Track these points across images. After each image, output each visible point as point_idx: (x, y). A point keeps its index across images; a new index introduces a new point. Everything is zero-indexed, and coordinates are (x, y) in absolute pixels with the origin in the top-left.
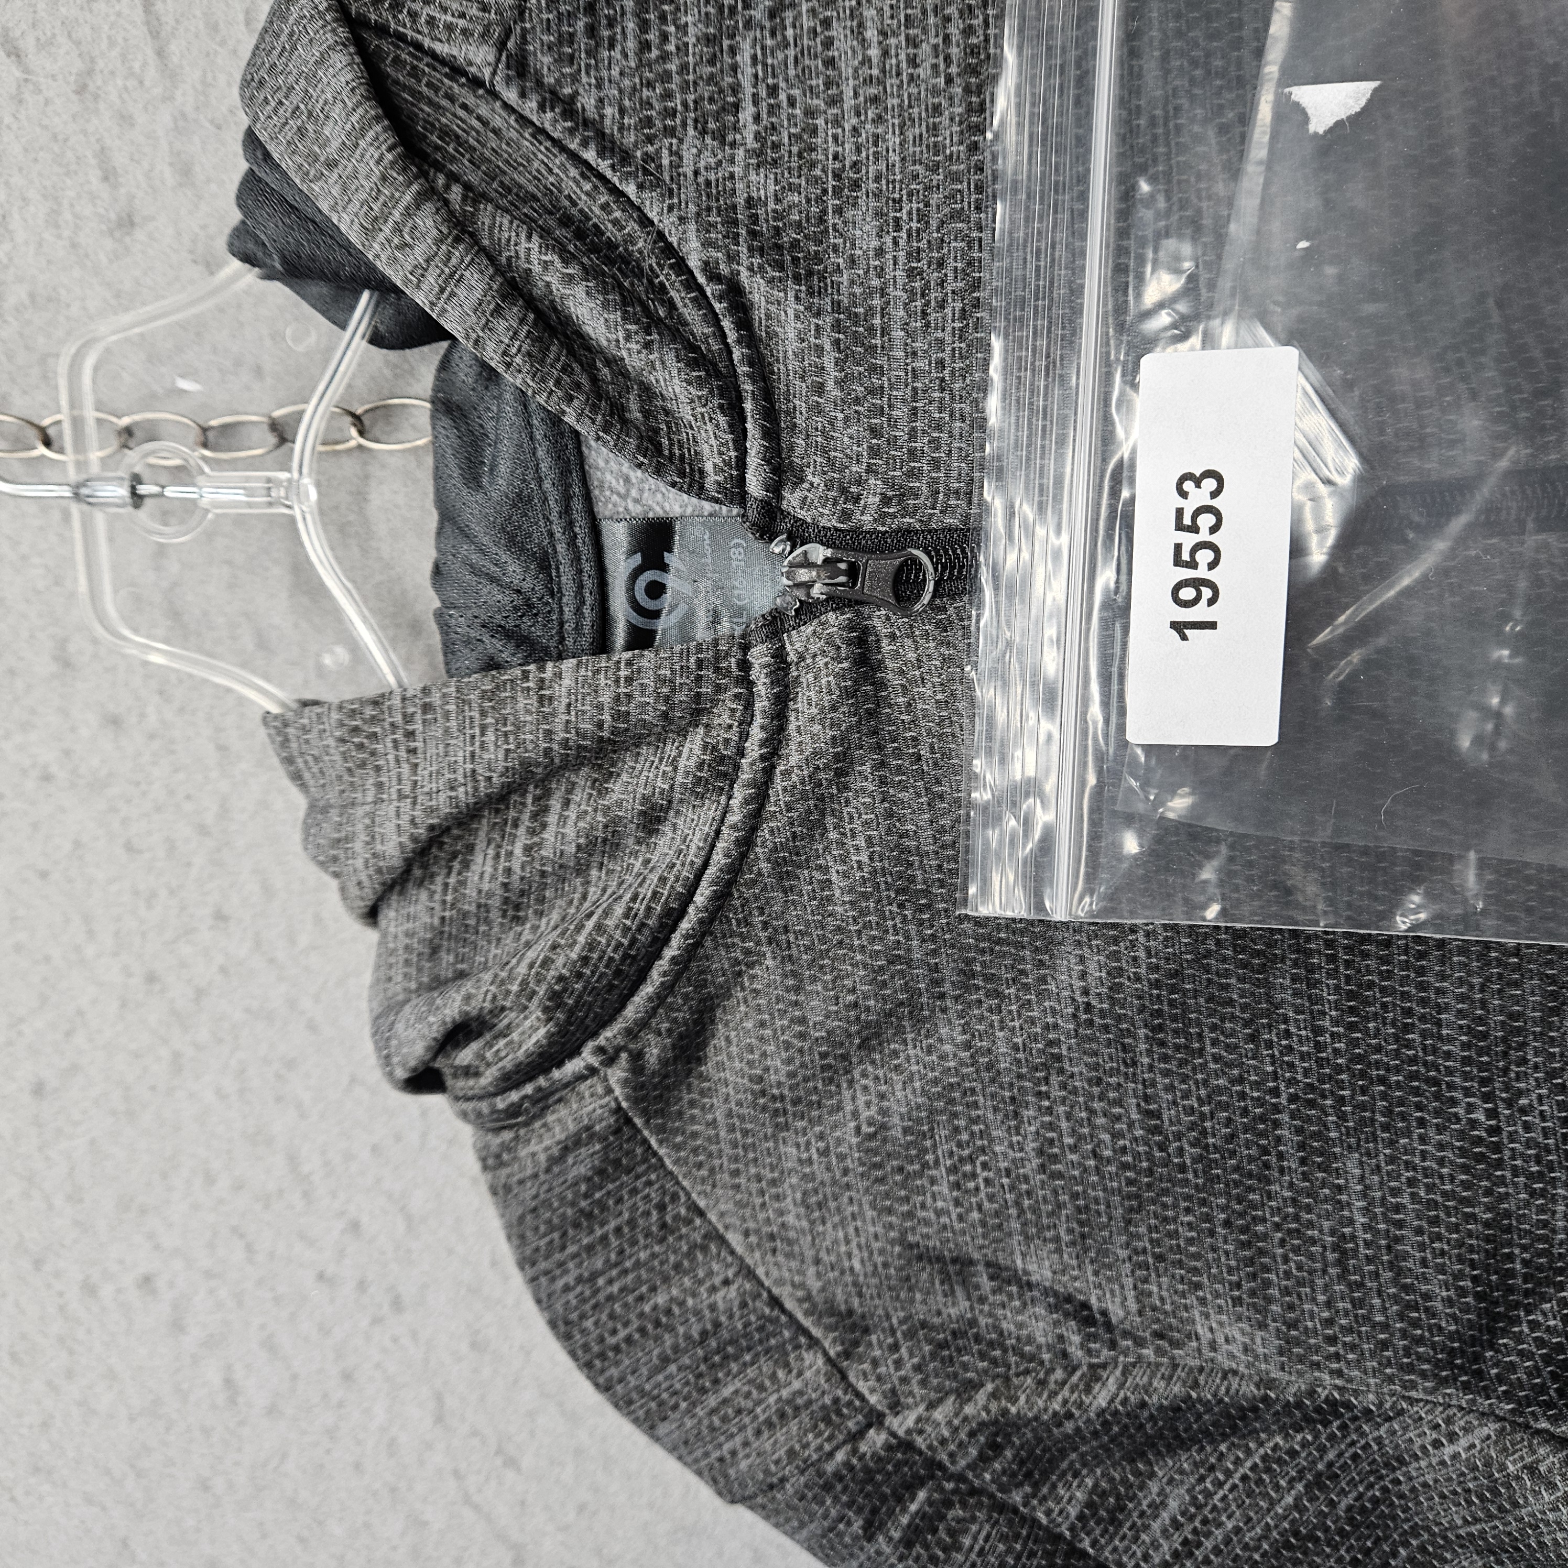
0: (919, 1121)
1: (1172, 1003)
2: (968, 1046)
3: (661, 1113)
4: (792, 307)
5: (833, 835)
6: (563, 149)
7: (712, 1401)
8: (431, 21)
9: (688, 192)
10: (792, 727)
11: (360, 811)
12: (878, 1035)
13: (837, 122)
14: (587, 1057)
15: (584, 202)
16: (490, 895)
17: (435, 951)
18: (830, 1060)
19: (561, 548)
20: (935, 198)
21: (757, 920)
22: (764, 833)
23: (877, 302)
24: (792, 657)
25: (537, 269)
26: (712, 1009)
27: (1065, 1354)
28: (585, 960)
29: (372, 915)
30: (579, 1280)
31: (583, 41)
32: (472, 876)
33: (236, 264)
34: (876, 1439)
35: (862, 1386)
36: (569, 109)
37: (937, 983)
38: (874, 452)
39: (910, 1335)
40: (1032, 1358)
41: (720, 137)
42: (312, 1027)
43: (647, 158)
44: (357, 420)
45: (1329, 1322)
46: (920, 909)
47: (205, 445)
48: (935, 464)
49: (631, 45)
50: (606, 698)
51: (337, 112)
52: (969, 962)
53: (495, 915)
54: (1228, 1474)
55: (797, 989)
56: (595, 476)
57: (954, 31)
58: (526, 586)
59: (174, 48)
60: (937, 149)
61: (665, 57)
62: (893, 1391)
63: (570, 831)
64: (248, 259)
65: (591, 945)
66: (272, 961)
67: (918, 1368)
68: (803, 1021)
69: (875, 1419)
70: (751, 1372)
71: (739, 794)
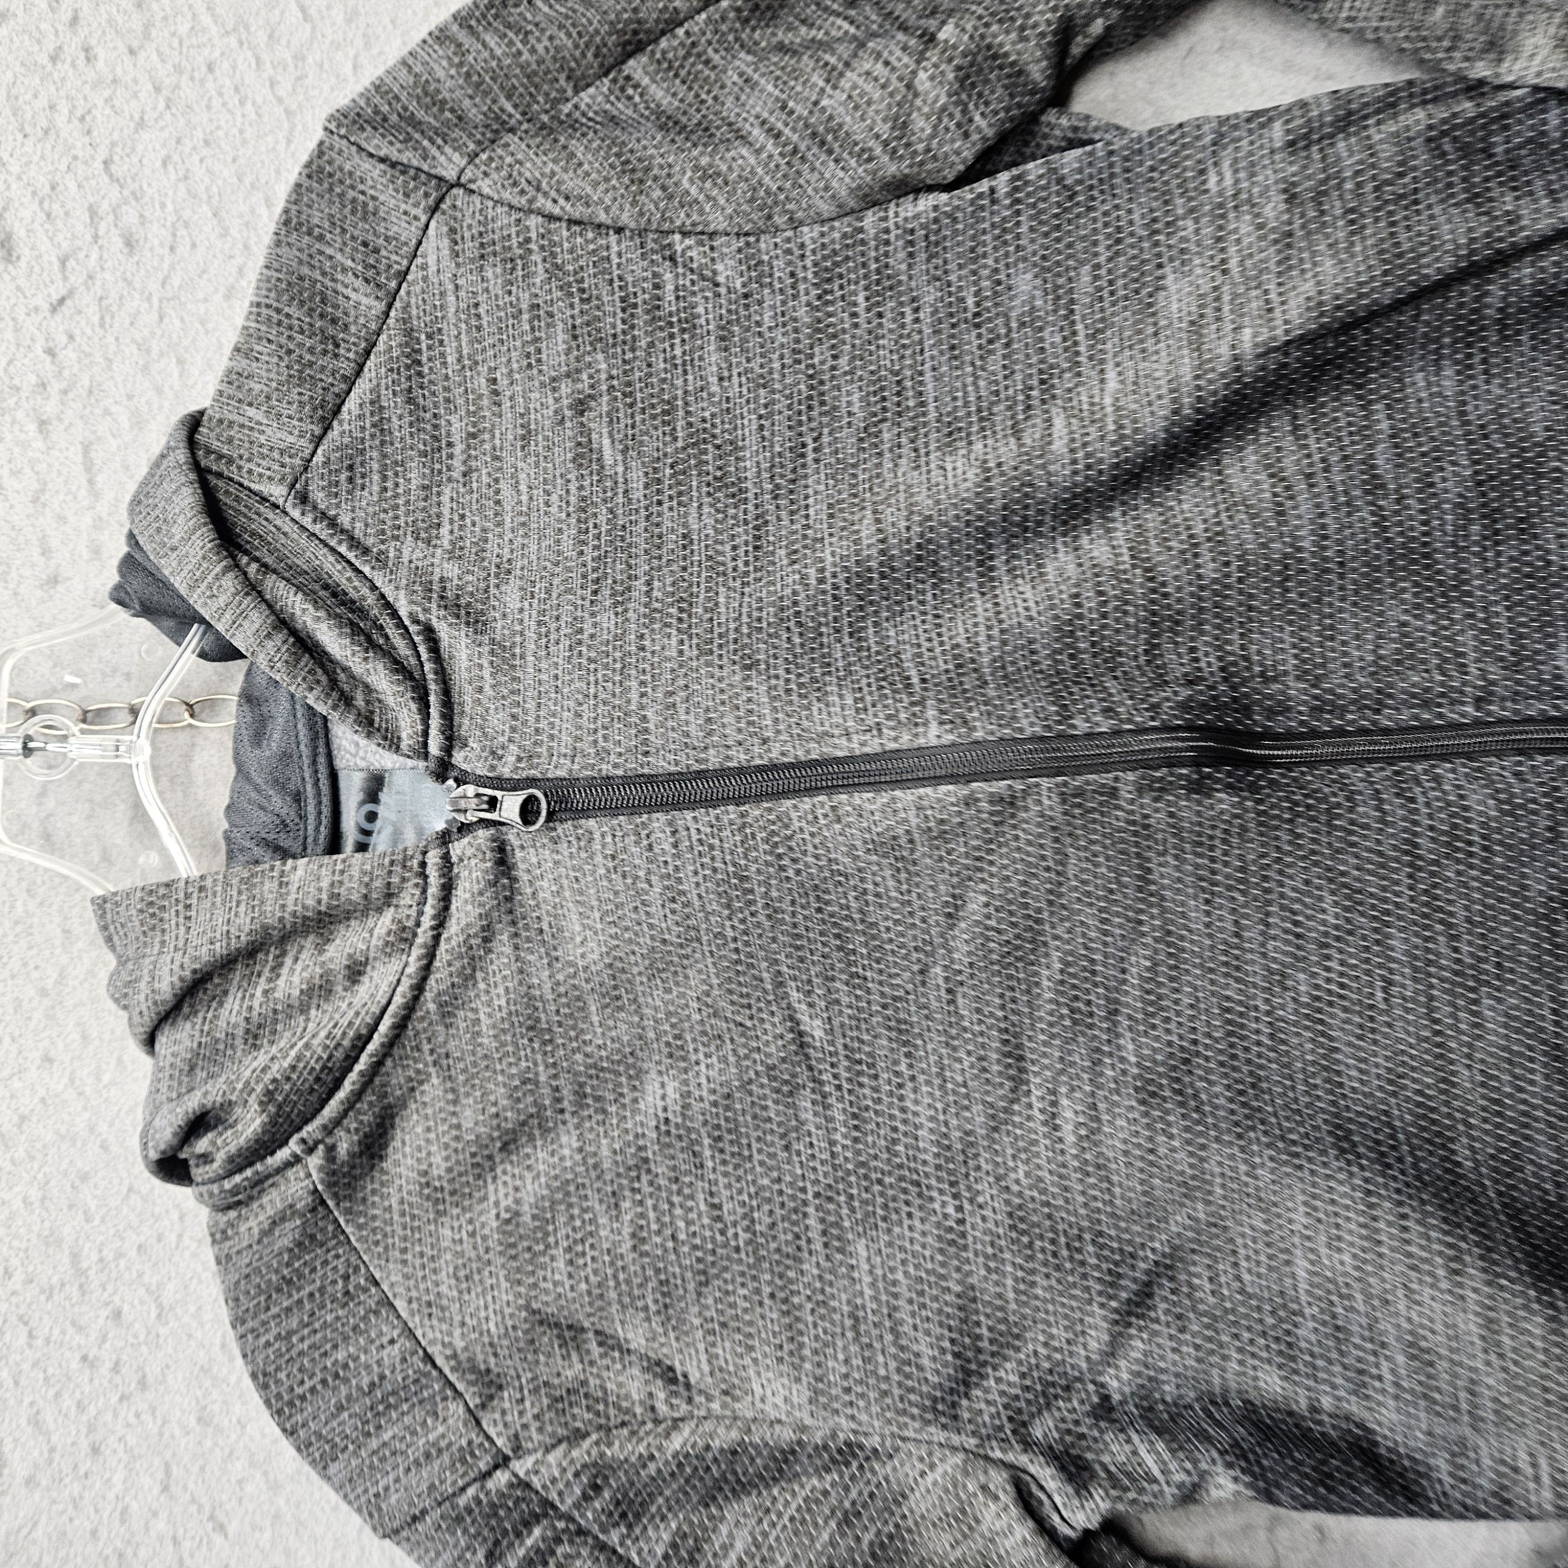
0: (544, 1210)
1: (727, 1119)
2: (580, 1150)
3: (349, 1198)
4: (464, 641)
5: (482, 986)
6: (326, 545)
7: (374, 1443)
8: (250, 472)
9: (403, 572)
10: (453, 907)
11: (147, 960)
12: (515, 1141)
13: (500, 536)
14: (294, 1146)
15: (337, 576)
16: (235, 1026)
17: (192, 1068)
18: (478, 1159)
19: (309, 787)
20: (556, 581)
21: (426, 1047)
22: (432, 982)
23: (518, 639)
24: (454, 859)
25: (298, 613)
26: (392, 1117)
27: (653, 1409)
28: (293, 1068)
29: (150, 1042)
30: (278, 1337)
31: (344, 486)
32: (224, 1012)
33: (114, 606)
34: (501, 1478)
35: (492, 1432)
36: (333, 523)
38: (513, 729)
39: (536, 1391)
40: (627, 1411)
43: (381, 552)
44: (190, 707)
46: (544, 1043)
47: (83, 721)
48: (552, 737)
49: (376, 488)
50: (325, 884)
52: (582, 1085)
53: (239, 1042)
54: (780, 1515)
55: (455, 1102)
56: (336, 742)
57: (573, 487)
58: (283, 812)
60: (559, 553)
61: (396, 496)
62: (516, 1436)
63: (296, 979)
64: (120, 602)
67: (536, 1417)
68: (458, 1127)
69: (502, 1462)
70: (407, 1420)
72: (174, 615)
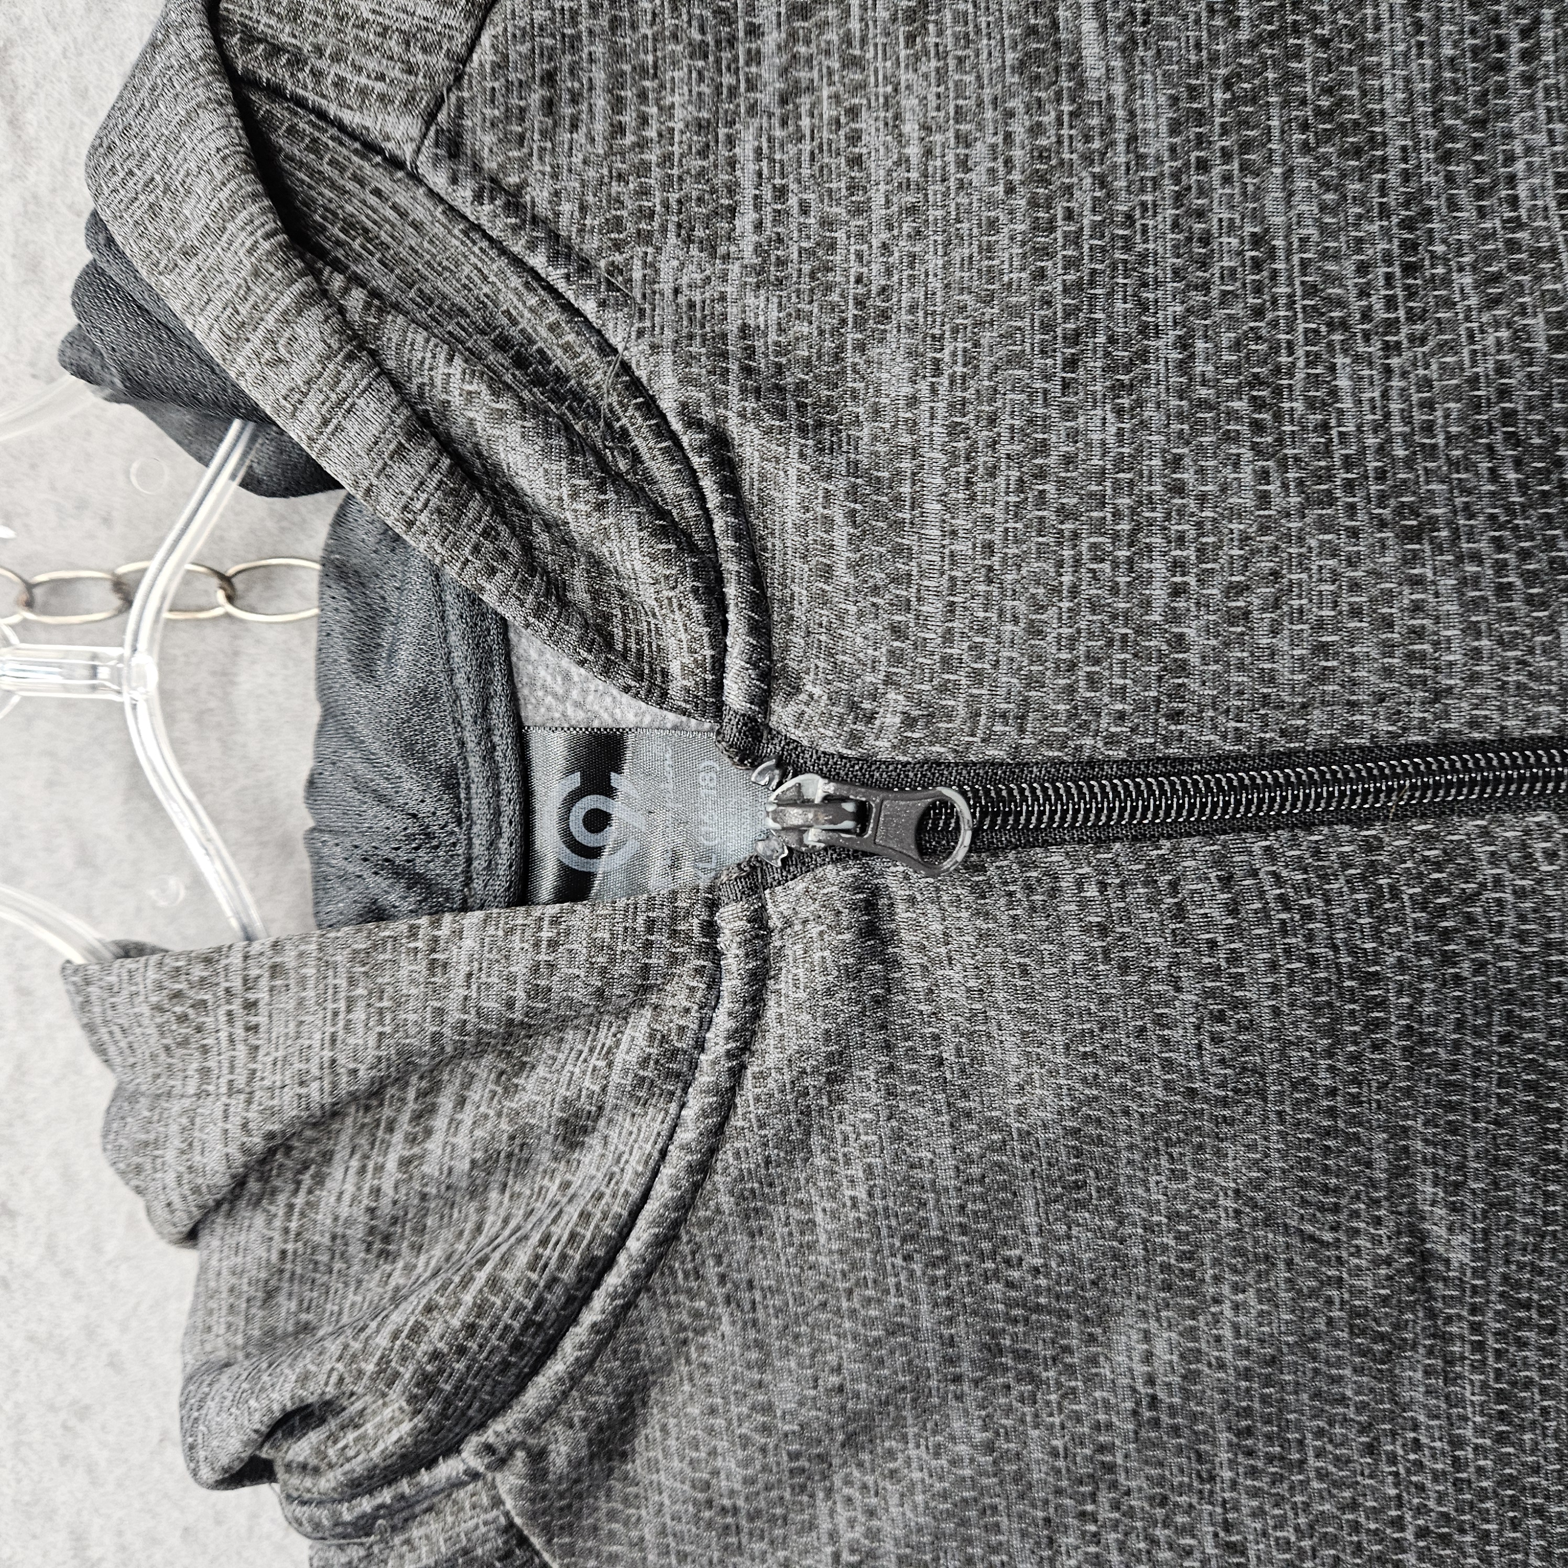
0: (919, 1548)
1: (1265, 1400)
2: (989, 1447)
3: (567, 1529)
4: (795, 466)
5: (820, 1161)
6: (503, 251)
8: (340, 83)
9: (665, 313)
10: (771, 1013)
11: (176, 1107)
12: (867, 1429)
13: (862, 236)
15: (526, 321)
16: (349, 1223)
17: (270, 1295)
18: (803, 1463)
19: (474, 761)
20: (987, 337)
21: (712, 1271)
22: (726, 1156)
23: (906, 465)
24: (775, 922)
25: (457, 401)
26: (646, 1389)
28: (471, 1329)
31: (536, 118)
32: (327, 1197)
33: (69, 379)
37: (951, 1361)
38: (896, 657)
41: (709, 245)
42: (114, 1364)
43: (614, 269)
44: (226, 581)
46: (933, 1263)
47: (29, 604)
48: (977, 677)
49: (600, 127)
50: (520, 968)
51: (201, 185)
53: (356, 1250)
55: (762, 1366)
56: (524, 671)
57: (1018, 128)
58: (425, 809)
60: (991, 274)
61: (642, 145)
63: (462, 1141)
64: (83, 373)
65: (480, 1309)
66: (68, 1273)
68: (768, 1408)
71: (696, 1102)
72: (192, 401)
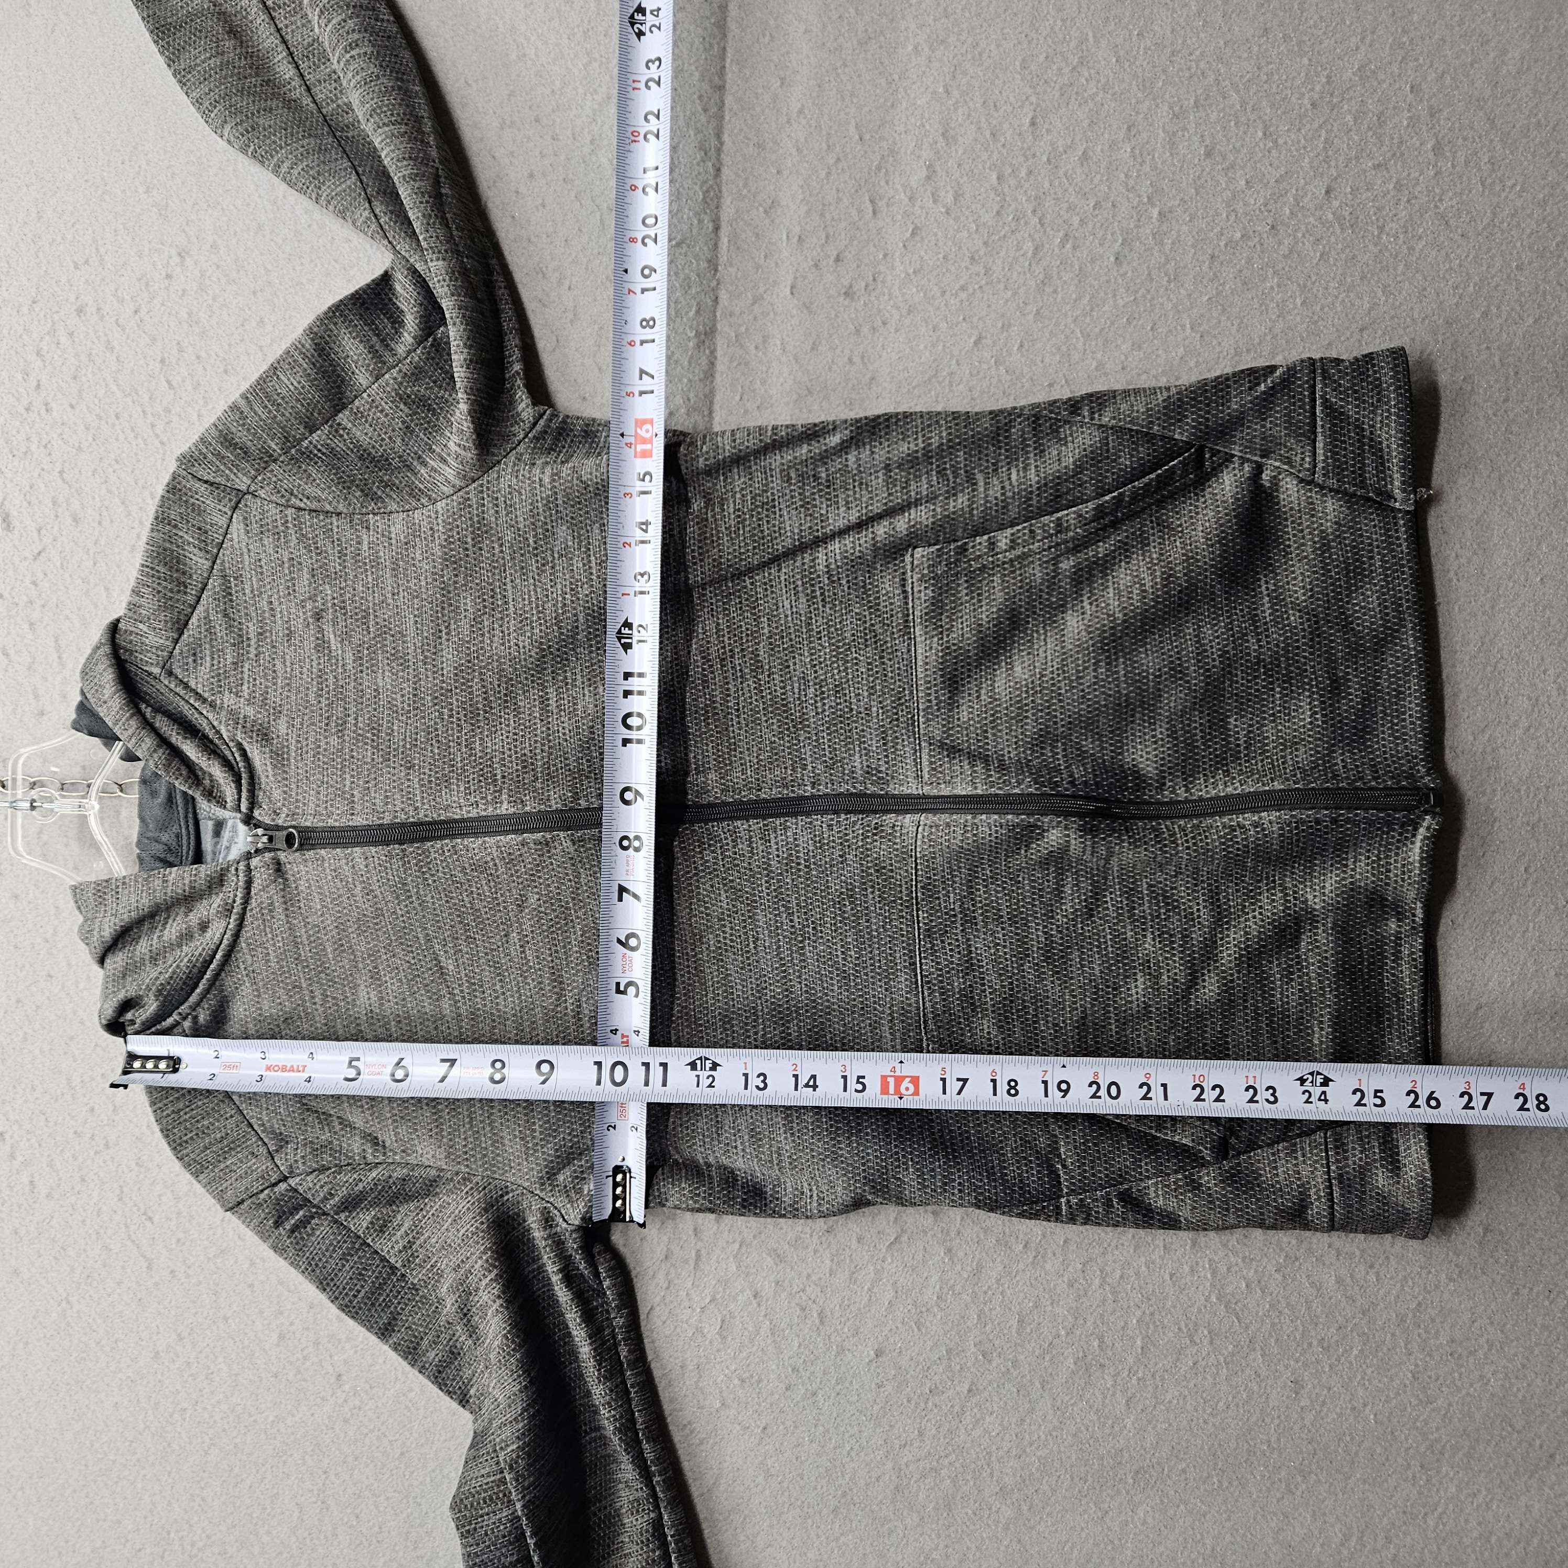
7: (222, 1166)
9: (224, 713)
13: (275, 691)
14: (175, 1017)
19: (184, 829)
20: (306, 718)
21: (242, 967)
26: (228, 1002)
27: (365, 1158)
28: (171, 978)
29: (102, 961)
30: (173, 1112)
31: (192, 665)
32: (138, 947)
33: (74, 730)
34: (283, 1186)
35: (279, 1163)
36: (186, 686)
37: (313, 998)
38: (285, 799)
39: (305, 1145)
40: (351, 1158)
41: (237, 694)
43: (212, 701)
45: (465, 1146)
46: (304, 967)
47: (62, 790)
48: (304, 804)
49: (208, 665)
50: (187, 882)
51: (108, 686)
52: (325, 990)
53: (147, 962)
54: (428, 1212)
55: (259, 996)
56: (197, 806)
57: (314, 664)
58: (170, 843)
59: (65, 656)
60: (308, 701)
61: (219, 668)
62: (291, 1166)
63: (173, 931)
64: (77, 728)
65: (174, 973)
67: (303, 1157)
68: (261, 1009)
69: (285, 1179)
70: (240, 1155)
71: (234, 917)
72: (106, 737)
